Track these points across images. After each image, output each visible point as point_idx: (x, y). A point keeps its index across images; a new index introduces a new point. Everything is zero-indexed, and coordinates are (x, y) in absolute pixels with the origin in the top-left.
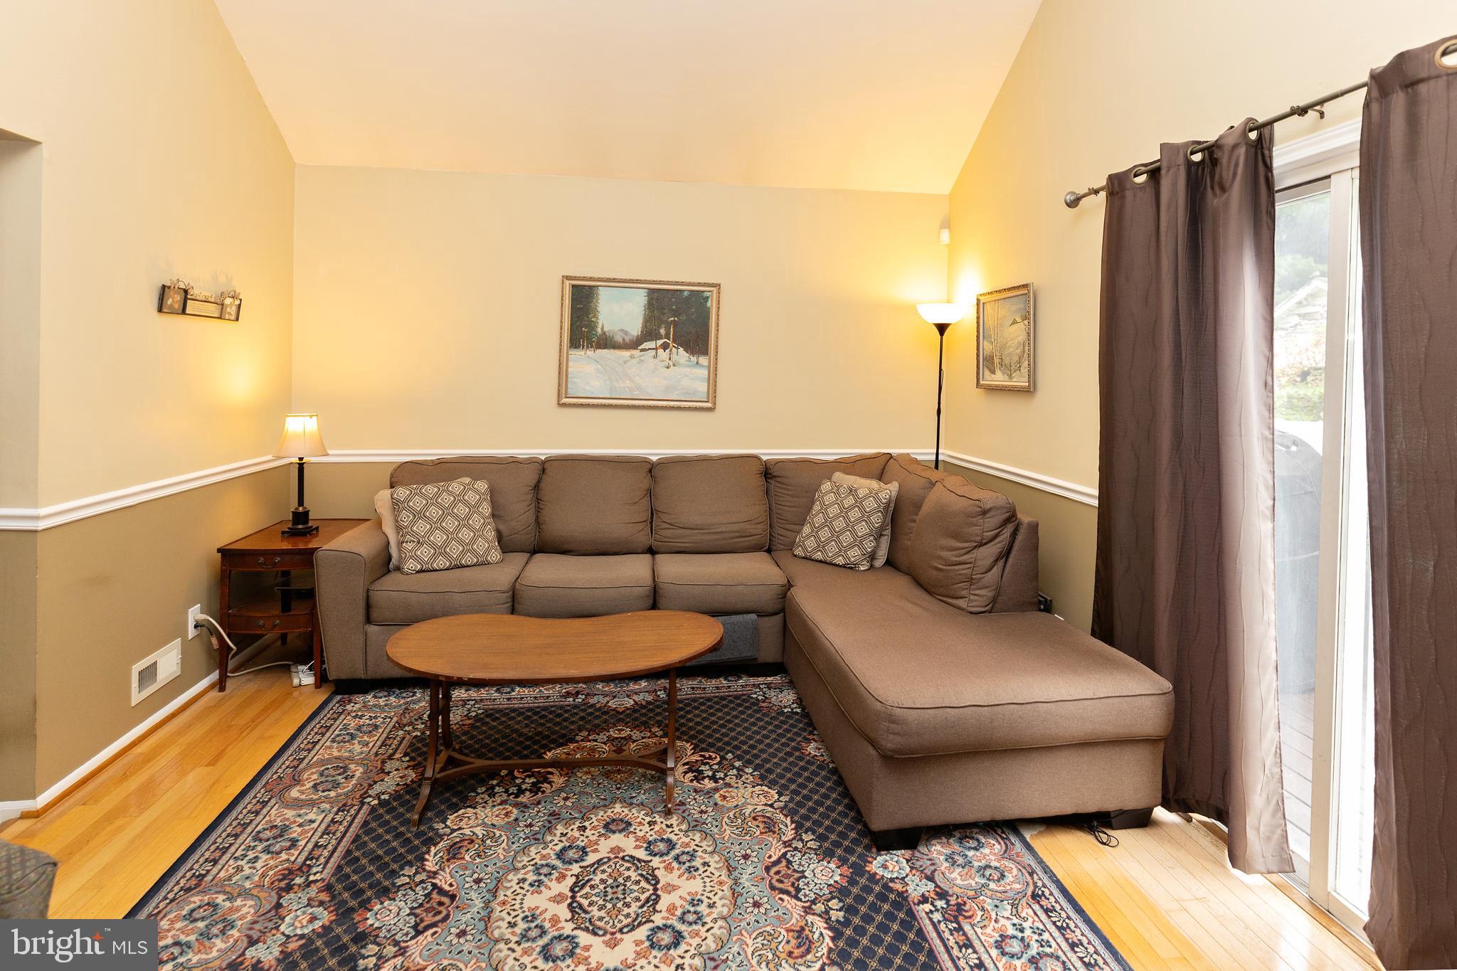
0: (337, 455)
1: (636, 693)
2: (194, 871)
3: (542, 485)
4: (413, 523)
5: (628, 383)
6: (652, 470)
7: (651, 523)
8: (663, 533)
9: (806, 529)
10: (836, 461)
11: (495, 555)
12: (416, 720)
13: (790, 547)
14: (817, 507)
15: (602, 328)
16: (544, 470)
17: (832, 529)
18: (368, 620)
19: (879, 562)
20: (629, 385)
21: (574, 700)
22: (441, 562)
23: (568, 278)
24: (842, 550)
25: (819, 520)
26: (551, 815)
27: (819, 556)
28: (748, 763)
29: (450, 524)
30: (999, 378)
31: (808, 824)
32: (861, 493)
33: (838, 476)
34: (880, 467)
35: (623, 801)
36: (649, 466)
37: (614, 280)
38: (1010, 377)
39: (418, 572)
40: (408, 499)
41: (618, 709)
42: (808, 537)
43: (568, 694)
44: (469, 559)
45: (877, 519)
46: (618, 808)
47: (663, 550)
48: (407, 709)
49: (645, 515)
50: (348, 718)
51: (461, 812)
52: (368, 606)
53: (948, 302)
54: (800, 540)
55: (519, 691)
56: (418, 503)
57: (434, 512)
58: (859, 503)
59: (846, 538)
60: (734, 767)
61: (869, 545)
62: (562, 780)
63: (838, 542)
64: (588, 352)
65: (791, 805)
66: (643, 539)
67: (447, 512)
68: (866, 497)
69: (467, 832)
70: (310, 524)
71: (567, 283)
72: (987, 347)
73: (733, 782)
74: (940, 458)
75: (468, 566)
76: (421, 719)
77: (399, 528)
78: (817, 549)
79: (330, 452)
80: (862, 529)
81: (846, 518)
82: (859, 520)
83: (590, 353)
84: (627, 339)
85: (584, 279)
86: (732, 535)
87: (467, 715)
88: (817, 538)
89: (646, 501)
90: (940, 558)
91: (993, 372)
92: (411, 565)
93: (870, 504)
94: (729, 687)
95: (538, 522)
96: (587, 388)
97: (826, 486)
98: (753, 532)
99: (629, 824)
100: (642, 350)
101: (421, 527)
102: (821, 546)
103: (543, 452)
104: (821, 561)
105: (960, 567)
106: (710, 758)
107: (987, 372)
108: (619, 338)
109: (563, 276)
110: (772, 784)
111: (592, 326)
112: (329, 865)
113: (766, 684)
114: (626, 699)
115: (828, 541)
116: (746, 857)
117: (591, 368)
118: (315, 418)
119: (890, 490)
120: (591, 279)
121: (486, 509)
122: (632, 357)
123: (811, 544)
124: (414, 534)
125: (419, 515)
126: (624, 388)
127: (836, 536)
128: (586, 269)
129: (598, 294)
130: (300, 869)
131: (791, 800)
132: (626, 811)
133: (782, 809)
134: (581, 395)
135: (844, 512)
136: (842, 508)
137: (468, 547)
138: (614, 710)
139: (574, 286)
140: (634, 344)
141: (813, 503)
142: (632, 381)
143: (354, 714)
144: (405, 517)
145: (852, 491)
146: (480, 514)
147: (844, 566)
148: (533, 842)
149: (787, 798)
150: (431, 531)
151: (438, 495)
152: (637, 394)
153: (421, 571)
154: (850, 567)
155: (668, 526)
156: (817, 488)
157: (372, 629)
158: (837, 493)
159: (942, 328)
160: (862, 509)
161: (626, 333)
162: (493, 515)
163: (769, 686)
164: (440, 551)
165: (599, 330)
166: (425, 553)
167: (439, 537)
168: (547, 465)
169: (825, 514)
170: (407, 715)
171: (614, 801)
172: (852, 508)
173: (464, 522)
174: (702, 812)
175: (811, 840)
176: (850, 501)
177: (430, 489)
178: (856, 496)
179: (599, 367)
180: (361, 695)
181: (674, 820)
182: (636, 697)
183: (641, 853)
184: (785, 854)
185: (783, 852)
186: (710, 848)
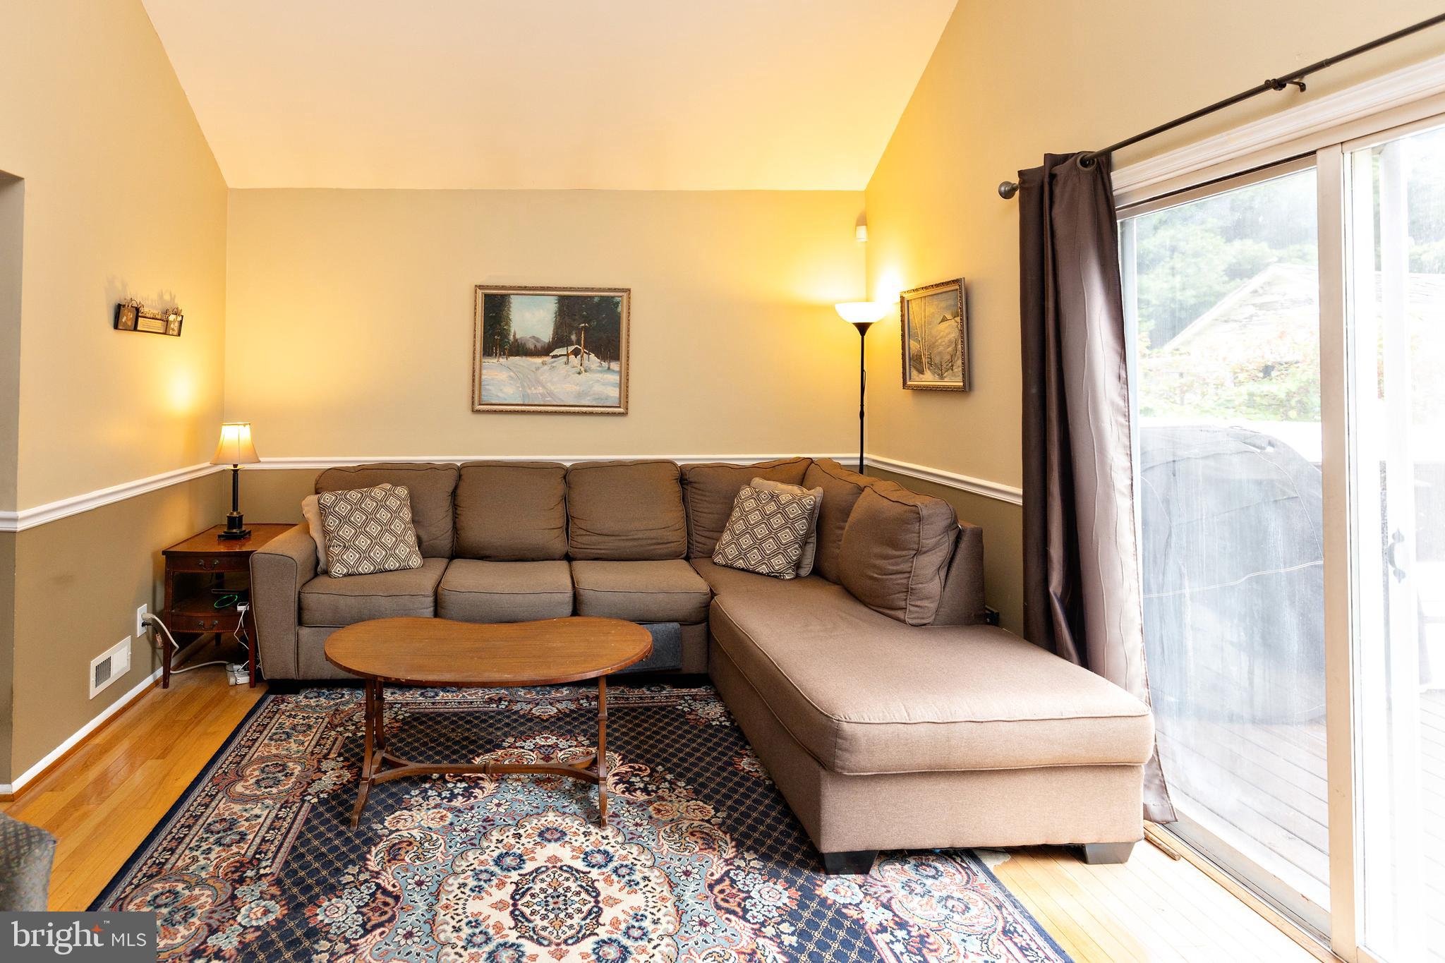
0: (269, 462)
1: (558, 701)
2: (154, 859)
3: (459, 491)
4: (339, 527)
5: (540, 390)
6: (568, 477)
7: (567, 529)
8: (580, 539)
9: (726, 537)
10: (753, 466)
11: (416, 561)
12: (347, 721)
13: (709, 554)
14: (736, 513)
15: (514, 336)
16: (460, 476)
17: (754, 536)
18: (301, 622)
19: (805, 571)
20: (541, 391)
21: (497, 707)
22: (366, 567)
23: (481, 287)
24: (766, 559)
25: (739, 527)
26: (484, 821)
27: (740, 564)
28: (680, 776)
29: (374, 529)
30: (928, 379)
31: (749, 843)
32: (784, 499)
33: (757, 481)
34: (801, 473)
35: (556, 810)
36: (563, 472)
37: (525, 288)
38: (942, 377)
39: (345, 576)
40: (334, 505)
41: (543, 717)
42: (728, 544)
43: (491, 700)
44: (392, 564)
45: (801, 526)
46: (551, 816)
47: (580, 556)
48: (337, 710)
49: (560, 522)
50: (283, 717)
51: (397, 814)
52: (300, 609)
53: (867, 300)
54: (720, 547)
55: (443, 696)
56: (343, 508)
57: (358, 518)
58: (781, 509)
59: (770, 545)
60: (666, 780)
61: (794, 553)
62: (493, 785)
63: (761, 550)
64: (501, 360)
65: (729, 822)
66: (559, 545)
67: (371, 517)
68: (790, 503)
69: (405, 833)
70: (244, 528)
71: (480, 292)
72: (914, 346)
73: (666, 795)
74: (865, 462)
75: (391, 571)
76: (352, 720)
77: (325, 532)
78: (739, 556)
79: (261, 459)
80: (786, 536)
81: (769, 525)
82: (782, 528)
84: (539, 346)
85: (496, 287)
86: (649, 542)
87: (394, 718)
88: (738, 545)
89: (560, 508)
90: (875, 566)
91: (922, 372)
92: (338, 570)
93: (794, 511)
94: (653, 698)
95: (456, 529)
96: (500, 394)
97: (745, 492)
98: (671, 539)
99: (564, 834)
100: (553, 357)
101: (347, 532)
102: (743, 554)
103: (459, 458)
104: (743, 570)
105: (898, 576)
106: (640, 769)
107: (914, 373)
108: (531, 346)
109: (476, 286)
110: (707, 799)
111: (504, 334)
112: (277, 860)
113: (690, 695)
114: (549, 707)
115: (751, 548)
116: (687, 873)
117: (503, 376)
118: (248, 426)
119: (812, 496)
120: (503, 288)
121: (407, 514)
122: (544, 363)
123: (731, 551)
124: (340, 538)
125: (344, 520)
126: (536, 394)
127: (758, 543)
128: (499, 275)
129: (509, 302)
130: (250, 862)
131: (729, 816)
132: (560, 820)
133: (720, 826)
134: (494, 402)
135: (766, 518)
136: (763, 514)
137: (390, 552)
138: (538, 717)
139: (486, 295)
140: (545, 351)
141: (731, 509)
142: (544, 387)
143: (288, 714)
144: (332, 522)
145: (773, 497)
146: (402, 519)
147: (768, 575)
148: (470, 847)
149: (724, 815)
150: (356, 536)
151: (361, 500)
152: (549, 400)
153: (348, 575)
154: (775, 576)
155: (584, 533)
156: (736, 493)
157: (305, 632)
158: (758, 499)
159: (863, 328)
160: (785, 515)
161: (538, 340)
162: (413, 521)
163: (694, 698)
164: (365, 555)
165: (511, 338)
166: (351, 557)
167: (363, 542)
168: (462, 472)
169: (746, 521)
170: (337, 716)
171: (547, 809)
172: (773, 514)
173: (386, 528)
174: (637, 825)
175: (754, 859)
176: (772, 507)
177: (354, 495)
178: (778, 502)
179: (512, 373)
180: (293, 696)
181: (609, 831)
182: (558, 705)
183: (579, 865)
184: (727, 873)
185: (726, 869)
186: (649, 863)
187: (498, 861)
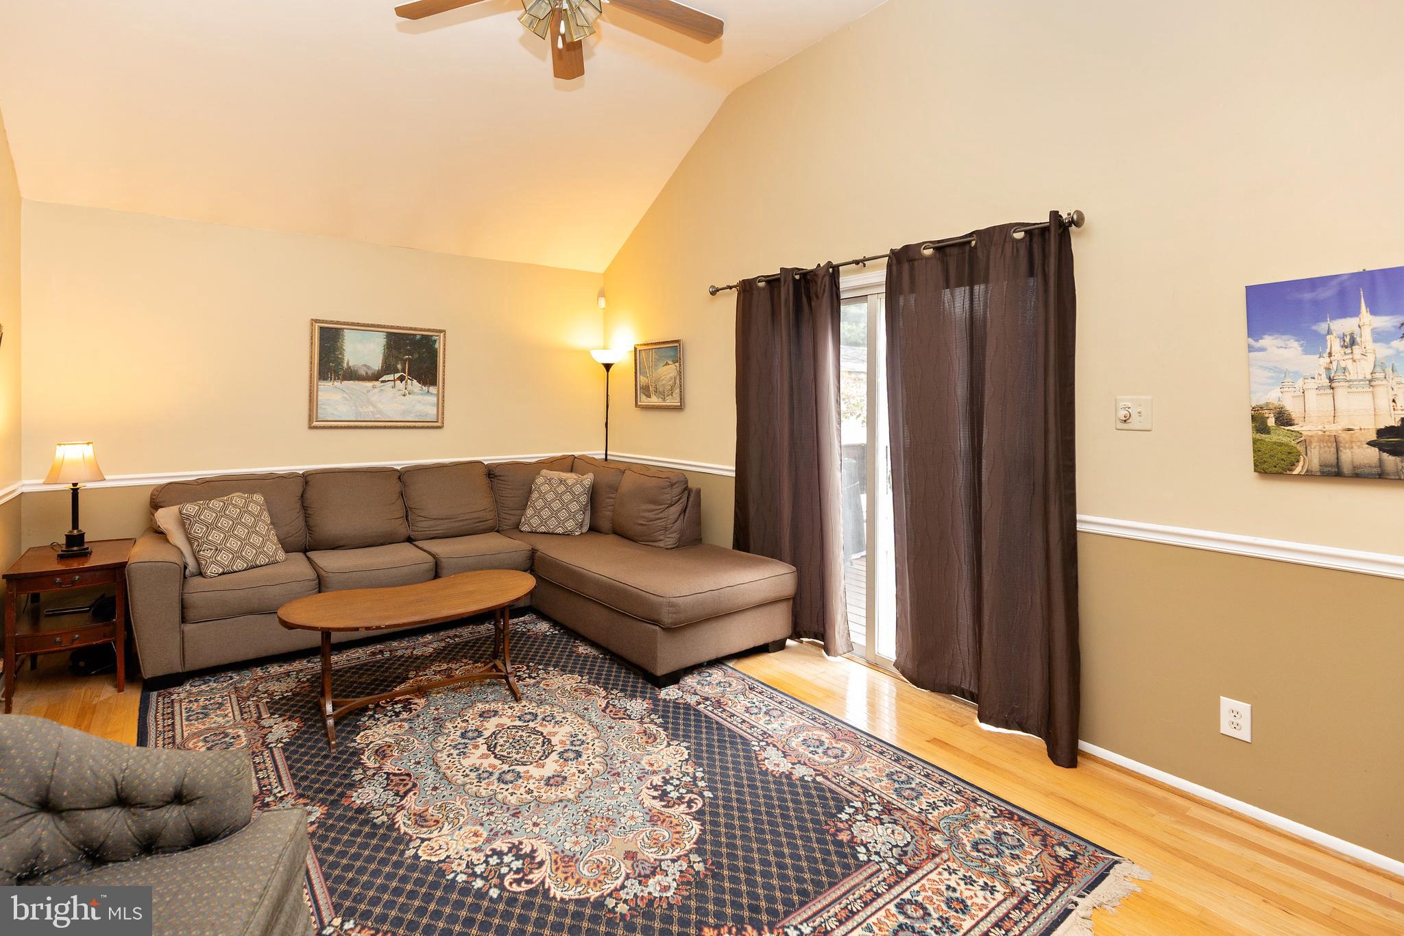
0: (114, 480)
1: (430, 644)
3: (307, 495)
4: (207, 533)
5: (371, 408)
6: (403, 478)
7: (407, 517)
8: (420, 524)
9: (530, 512)
11: (281, 555)
13: (517, 527)
14: (535, 495)
15: (348, 364)
16: (307, 483)
17: (551, 509)
18: (184, 620)
19: (586, 529)
20: (372, 410)
22: (240, 565)
23: (317, 321)
24: (561, 523)
25: (539, 503)
26: (434, 720)
28: (547, 665)
29: (241, 531)
31: (610, 686)
32: (570, 482)
33: (545, 471)
34: (571, 464)
35: (480, 701)
36: (398, 474)
37: (358, 324)
39: (220, 575)
40: (199, 514)
44: (262, 560)
46: (480, 705)
47: (424, 537)
48: (236, 688)
49: (402, 513)
51: (362, 734)
52: (183, 607)
56: (208, 516)
57: (225, 523)
58: (569, 490)
60: (540, 670)
61: (580, 517)
62: (423, 701)
63: (557, 518)
64: (336, 383)
65: (592, 680)
66: (403, 530)
67: (237, 522)
68: (573, 485)
69: (380, 742)
70: (86, 546)
71: (317, 325)
72: (643, 380)
73: (545, 676)
74: (608, 456)
75: (262, 566)
76: (259, 691)
77: (190, 540)
79: (107, 477)
80: (574, 507)
82: (571, 501)
83: (337, 384)
84: (370, 372)
85: (331, 322)
86: (474, 521)
87: (299, 681)
88: (540, 517)
89: (400, 502)
92: (213, 569)
93: (578, 489)
95: (308, 527)
96: (335, 413)
97: (539, 480)
98: (488, 517)
99: (496, 712)
100: (382, 382)
101: (216, 537)
102: (540, 525)
103: (300, 468)
104: (545, 533)
105: (658, 521)
106: (519, 668)
107: (643, 397)
108: (362, 372)
109: (312, 320)
110: (572, 672)
111: (339, 361)
112: (285, 782)
115: (549, 518)
117: (338, 397)
118: (90, 445)
119: (587, 479)
120: (338, 323)
121: (266, 517)
122: (374, 387)
123: (531, 525)
124: (210, 543)
125: (211, 527)
126: (367, 413)
127: (555, 513)
128: (333, 313)
129: (343, 335)
130: (261, 792)
131: (591, 677)
132: (487, 706)
133: (589, 682)
134: (329, 419)
137: (260, 550)
139: (321, 328)
140: (376, 377)
142: (374, 406)
144: (198, 530)
145: (561, 482)
146: (264, 522)
147: (563, 534)
148: (436, 736)
149: (587, 677)
150: (226, 539)
151: (224, 508)
152: (378, 417)
153: (225, 573)
155: (423, 519)
157: (188, 627)
158: (549, 484)
159: (608, 366)
160: (574, 492)
161: (368, 367)
162: (274, 523)
164: (237, 555)
165: (345, 365)
166: (224, 558)
167: (233, 544)
168: (307, 479)
169: (544, 499)
170: (241, 691)
171: (474, 703)
172: (563, 493)
173: (252, 530)
174: (539, 695)
176: (561, 489)
177: (216, 504)
178: (566, 484)
179: (346, 395)
180: (177, 688)
181: (524, 703)
183: (518, 723)
184: (608, 702)
185: (606, 701)
186: (561, 710)
187: (463, 736)
